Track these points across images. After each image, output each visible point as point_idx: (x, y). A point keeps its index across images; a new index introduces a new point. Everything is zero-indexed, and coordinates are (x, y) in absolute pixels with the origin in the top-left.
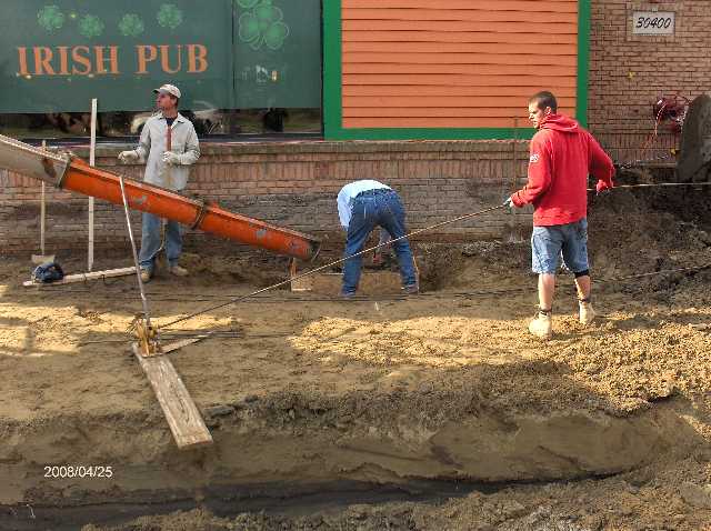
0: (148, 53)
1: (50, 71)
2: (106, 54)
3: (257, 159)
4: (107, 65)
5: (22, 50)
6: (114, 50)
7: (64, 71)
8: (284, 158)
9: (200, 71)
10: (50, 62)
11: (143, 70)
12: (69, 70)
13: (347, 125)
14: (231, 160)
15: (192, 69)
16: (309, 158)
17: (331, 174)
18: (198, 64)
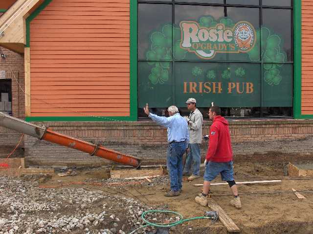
0: (232, 85)
1: (195, 92)
2: (217, 85)
3: (273, 126)
4: (217, 90)
5: (185, 84)
6: (220, 84)
7: (201, 91)
8: (282, 126)
9: (251, 92)
10: (196, 88)
11: (230, 92)
12: (203, 91)
13: (303, 113)
14: (264, 126)
15: (248, 92)
16: (291, 126)
17: (297, 132)
18: (250, 90)
